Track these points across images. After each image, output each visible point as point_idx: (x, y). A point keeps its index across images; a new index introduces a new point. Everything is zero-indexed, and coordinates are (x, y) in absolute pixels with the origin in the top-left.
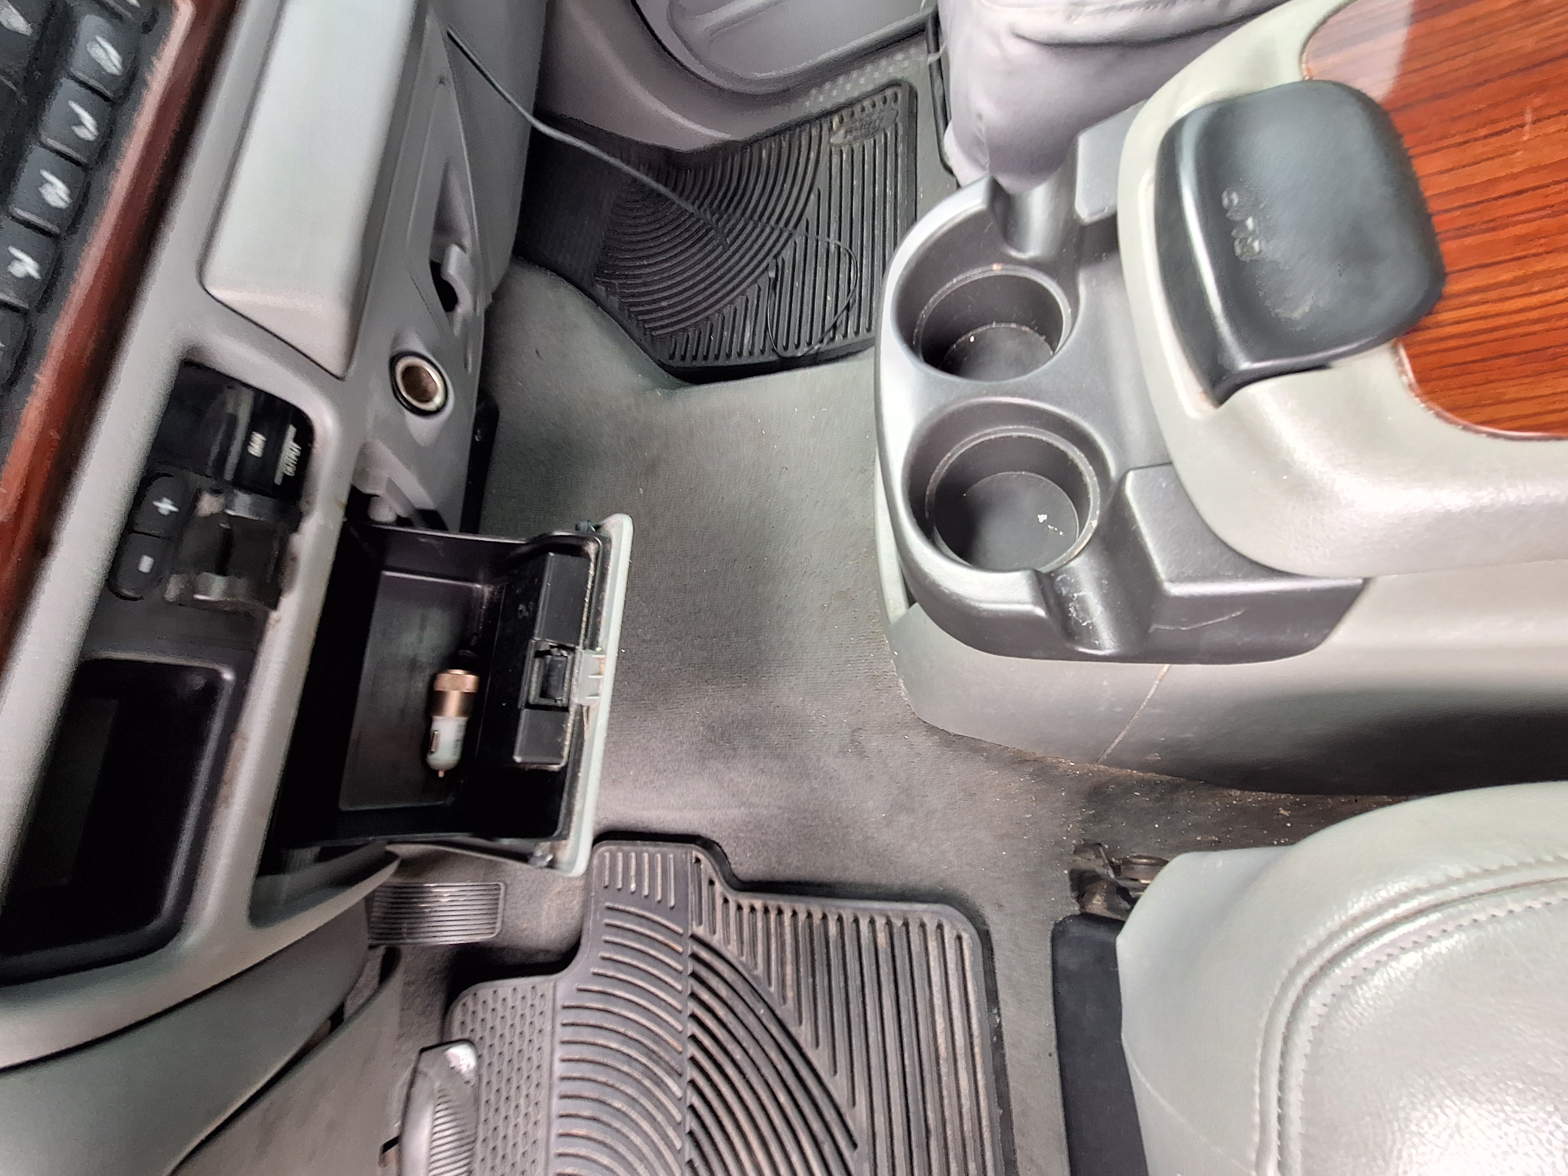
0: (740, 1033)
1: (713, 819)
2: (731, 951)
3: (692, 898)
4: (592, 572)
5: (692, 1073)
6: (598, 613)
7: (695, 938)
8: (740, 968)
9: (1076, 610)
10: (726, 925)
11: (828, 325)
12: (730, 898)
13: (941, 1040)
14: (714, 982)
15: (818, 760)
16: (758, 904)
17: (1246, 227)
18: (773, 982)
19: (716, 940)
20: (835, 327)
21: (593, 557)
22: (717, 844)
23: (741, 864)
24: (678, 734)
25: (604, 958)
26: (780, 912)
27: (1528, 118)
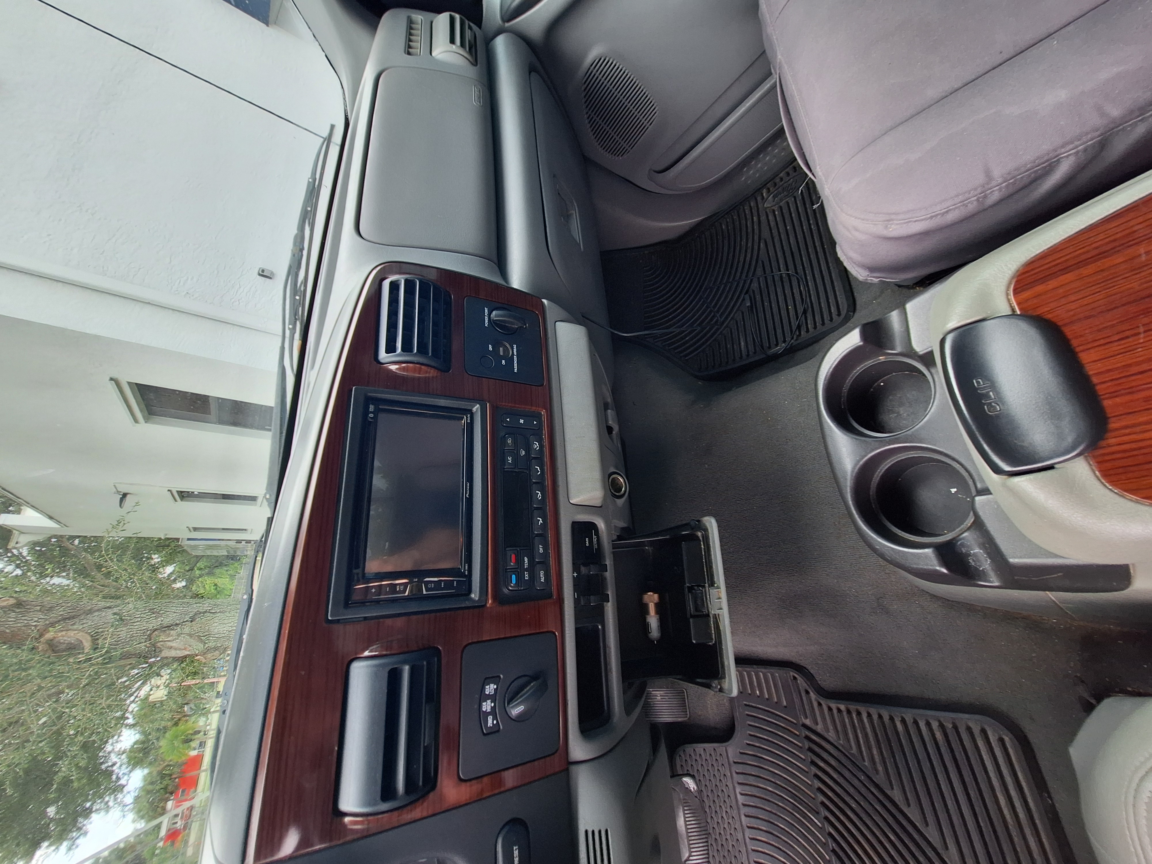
0: (851, 790)
1: (797, 652)
2: (831, 735)
3: (797, 700)
4: (702, 546)
5: (825, 813)
6: (711, 567)
7: (804, 726)
8: (840, 748)
9: (974, 561)
10: (824, 719)
11: (794, 328)
12: (822, 702)
13: (1006, 812)
14: (825, 755)
15: (858, 617)
16: (842, 707)
17: (990, 396)
18: (866, 759)
19: (819, 728)
20: (799, 327)
21: (701, 538)
22: (805, 668)
23: (825, 681)
24: (763, 605)
25: (750, 735)
26: (859, 714)
27: (1142, 329)
